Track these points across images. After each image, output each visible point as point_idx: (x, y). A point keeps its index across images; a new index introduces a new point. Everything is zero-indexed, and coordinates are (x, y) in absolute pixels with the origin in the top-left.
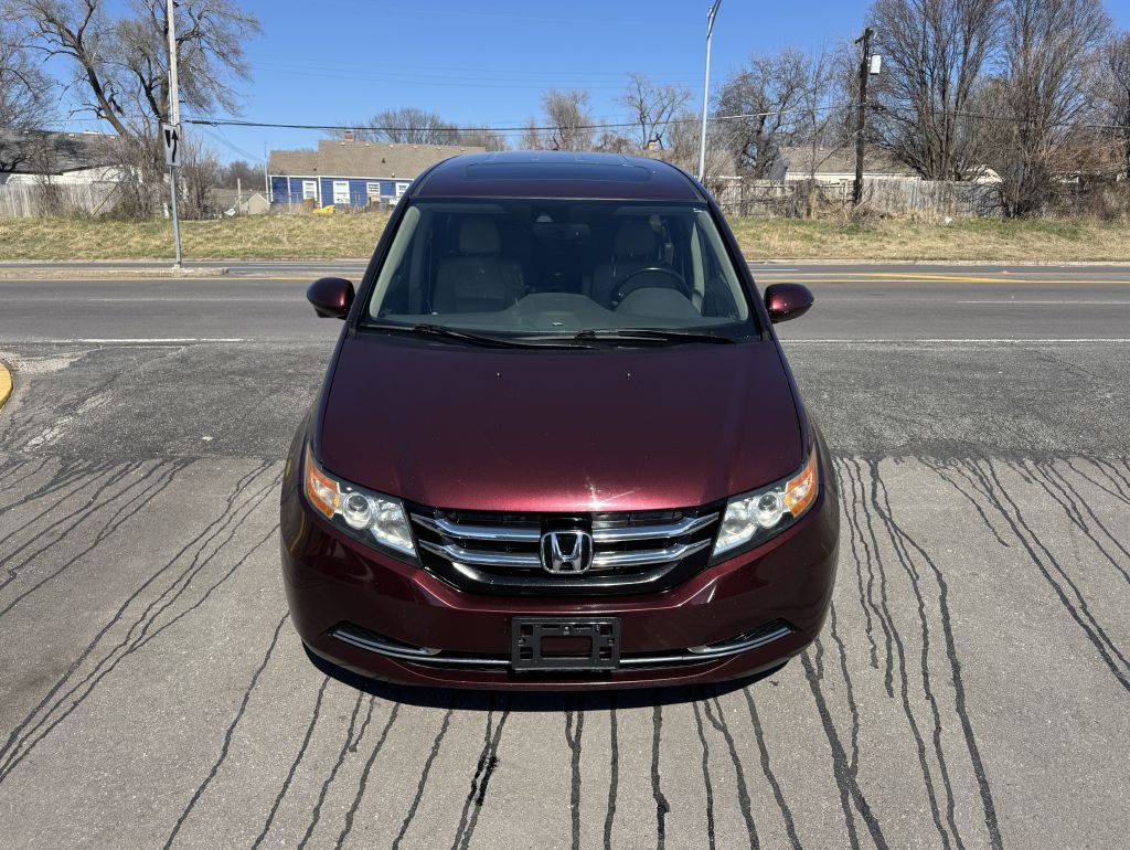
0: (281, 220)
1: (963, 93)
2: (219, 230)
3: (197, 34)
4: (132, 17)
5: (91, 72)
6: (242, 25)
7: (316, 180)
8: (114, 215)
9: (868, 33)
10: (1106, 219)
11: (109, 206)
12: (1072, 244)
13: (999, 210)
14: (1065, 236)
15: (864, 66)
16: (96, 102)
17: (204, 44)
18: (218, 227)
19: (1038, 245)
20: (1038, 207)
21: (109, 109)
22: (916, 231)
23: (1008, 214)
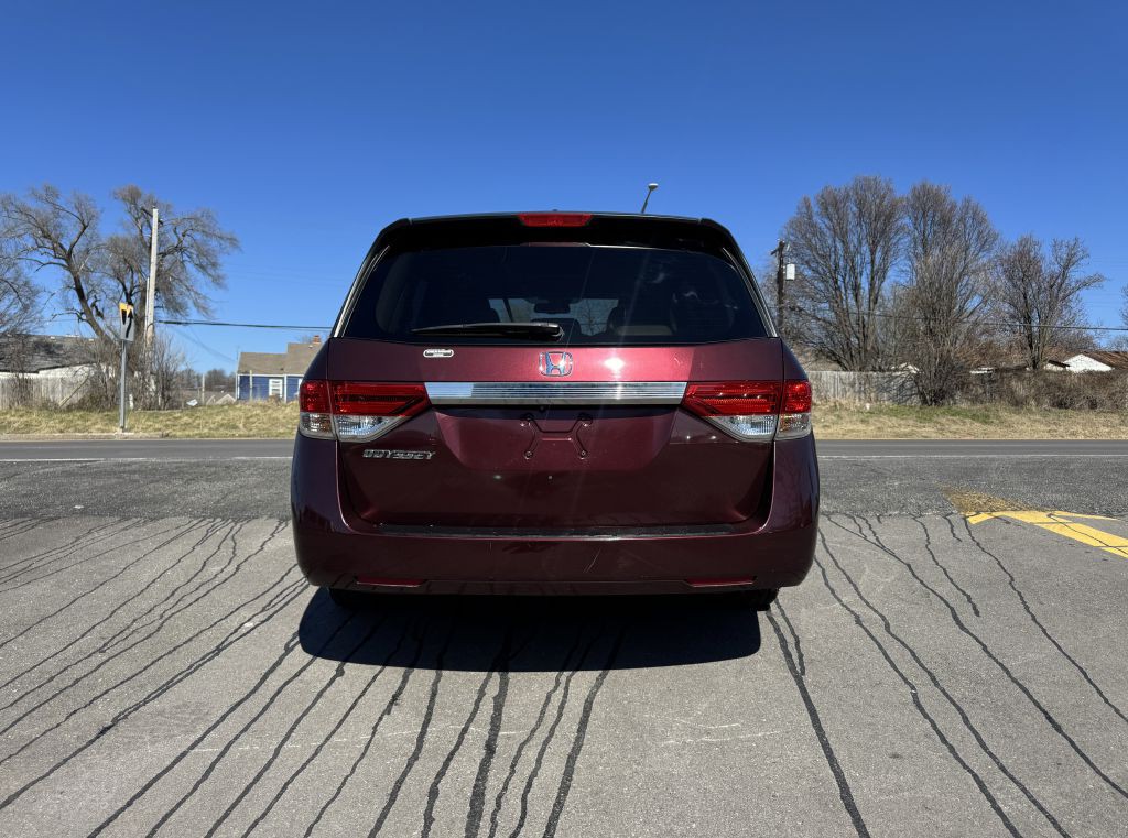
0: (240, 409)
1: (874, 298)
2: (180, 418)
3: (179, 249)
4: (121, 233)
5: (77, 281)
6: (222, 242)
7: (283, 378)
8: (81, 406)
9: (782, 246)
10: (1016, 405)
11: (77, 398)
12: (985, 427)
13: (916, 399)
14: (978, 421)
15: (781, 274)
16: (77, 306)
17: (185, 257)
18: (178, 415)
19: (954, 428)
20: (952, 397)
21: (90, 313)
22: (839, 416)
23: (924, 401)
